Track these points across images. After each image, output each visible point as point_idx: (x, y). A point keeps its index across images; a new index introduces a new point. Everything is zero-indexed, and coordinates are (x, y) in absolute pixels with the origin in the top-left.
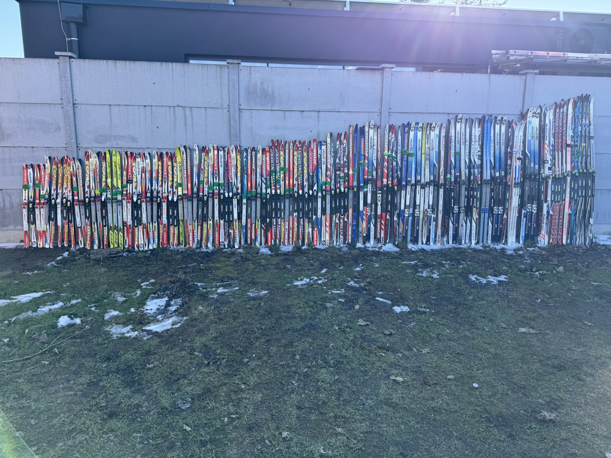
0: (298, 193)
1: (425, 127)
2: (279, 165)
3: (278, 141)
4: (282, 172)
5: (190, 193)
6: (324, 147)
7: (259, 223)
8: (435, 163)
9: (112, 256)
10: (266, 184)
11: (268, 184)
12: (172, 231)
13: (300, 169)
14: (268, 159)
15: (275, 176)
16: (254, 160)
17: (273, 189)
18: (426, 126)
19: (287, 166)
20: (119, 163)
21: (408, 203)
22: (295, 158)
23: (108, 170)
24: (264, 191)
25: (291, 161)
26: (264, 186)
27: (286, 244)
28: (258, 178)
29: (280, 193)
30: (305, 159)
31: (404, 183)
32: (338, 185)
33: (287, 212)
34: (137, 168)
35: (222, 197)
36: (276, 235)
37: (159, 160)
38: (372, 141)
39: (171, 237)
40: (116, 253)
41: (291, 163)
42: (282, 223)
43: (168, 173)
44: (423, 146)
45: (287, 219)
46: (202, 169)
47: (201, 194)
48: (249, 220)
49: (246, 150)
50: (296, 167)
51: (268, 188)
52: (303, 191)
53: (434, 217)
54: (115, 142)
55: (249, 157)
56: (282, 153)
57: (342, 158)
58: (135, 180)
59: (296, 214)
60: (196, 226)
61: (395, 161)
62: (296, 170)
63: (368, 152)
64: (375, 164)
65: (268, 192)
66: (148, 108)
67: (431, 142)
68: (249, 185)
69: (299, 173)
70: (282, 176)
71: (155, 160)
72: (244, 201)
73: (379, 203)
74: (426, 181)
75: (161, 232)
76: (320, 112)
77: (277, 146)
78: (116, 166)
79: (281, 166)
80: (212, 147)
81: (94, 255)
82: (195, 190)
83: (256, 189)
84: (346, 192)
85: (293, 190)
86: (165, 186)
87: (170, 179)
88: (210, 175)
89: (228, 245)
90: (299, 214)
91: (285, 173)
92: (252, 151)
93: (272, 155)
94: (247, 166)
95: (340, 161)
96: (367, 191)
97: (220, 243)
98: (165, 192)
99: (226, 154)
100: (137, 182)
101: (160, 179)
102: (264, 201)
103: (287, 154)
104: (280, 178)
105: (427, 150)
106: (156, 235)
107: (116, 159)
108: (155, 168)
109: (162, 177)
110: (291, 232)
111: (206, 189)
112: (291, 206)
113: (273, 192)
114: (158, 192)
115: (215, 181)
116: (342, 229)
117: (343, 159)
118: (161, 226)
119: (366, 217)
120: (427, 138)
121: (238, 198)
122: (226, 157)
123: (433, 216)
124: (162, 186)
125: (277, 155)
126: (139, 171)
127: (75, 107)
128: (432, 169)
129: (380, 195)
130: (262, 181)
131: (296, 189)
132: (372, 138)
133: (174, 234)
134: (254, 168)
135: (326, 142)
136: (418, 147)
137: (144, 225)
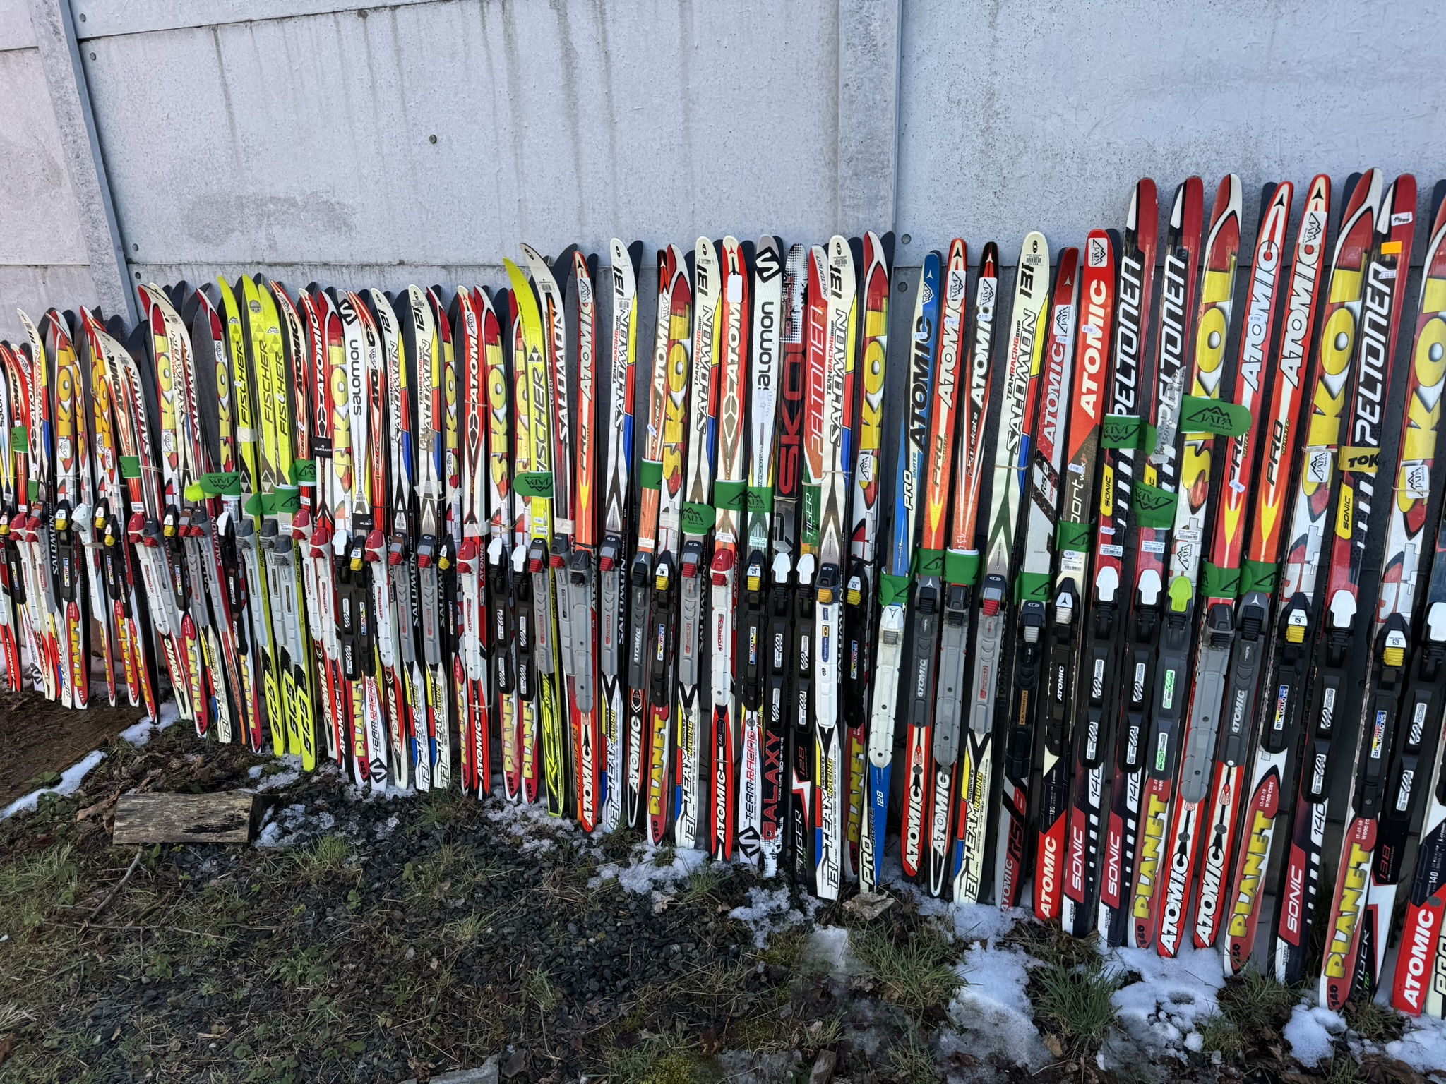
0: (1319, 610)
2: (1177, 380)
3: (1192, 187)
4: (1195, 437)
5: (586, 537)
7: (985, 769)
9: (203, 837)
10: (1056, 515)
11: (1076, 515)
12: (509, 723)
13: (1368, 419)
14: (1094, 331)
15: (1139, 463)
16: (983, 336)
17: (1109, 561)
19: (1248, 395)
20: (278, 347)
22: (1337, 325)
23: (240, 384)
24: (1037, 562)
25: (1293, 345)
26: (1040, 526)
27: (1168, 941)
28: (999, 474)
29: (1164, 596)
33: (1201, 741)
34: (350, 377)
35: (754, 574)
36: (1093, 876)
37: (443, 339)
39: (509, 750)
40: (225, 828)
41: (1290, 367)
42: (1155, 805)
43: (486, 413)
45: (1192, 783)
46: (657, 394)
47: (645, 543)
48: (918, 737)
49: (937, 266)
50: (1326, 404)
51: (1073, 545)
52: (1368, 599)
54: (263, 233)
55: (952, 321)
56: (1216, 286)
58: (340, 442)
59: (1280, 760)
60: (618, 721)
62: (1322, 429)
65: (1065, 573)
66: (380, 21)
68: (936, 510)
69: (1351, 452)
70: (1195, 466)
71: (426, 336)
72: (892, 620)
75: (463, 715)
77: (1176, 234)
78: (265, 364)
79: (1197, 391)
80: (712, 254)
81: (131, 826)
82: (614, 519)
83: (981, 542)
85: (1279, 578)
86: (473, 483)
87: (499, 444)
88: (694, 434)
89: (780, 859)
90: (1300, 769)
91: (1219, 451)
92: (976, 271)
93: (1129, 303)
94: (934, 383)
97: (737, 834)
98: (472, 518)
99: (798, 302)
100: (349, 451)
101: (452, 441)
102: (1031, 634)
103: (1262, 294)
104: (1175, 482)
106: (443, 727)
107: (265, 325)
108: (428, 380)
109: (461, 431)
110: (1215, 865)
111: (671, 521)
112: (1241, 697)
113: (1108, 584)
114: (443, 512)
115: (721, 477)
118: (459, 686)
121: (854, 598)
122: (798, 317)
124: (458, 481)
125: (1171, 301)
126: (357, 396)
127: (88, 57)
130: (1028, 489)
131: (1300, 577)
133: (520, 736)
134: (977, 395)
137: (387, 672)
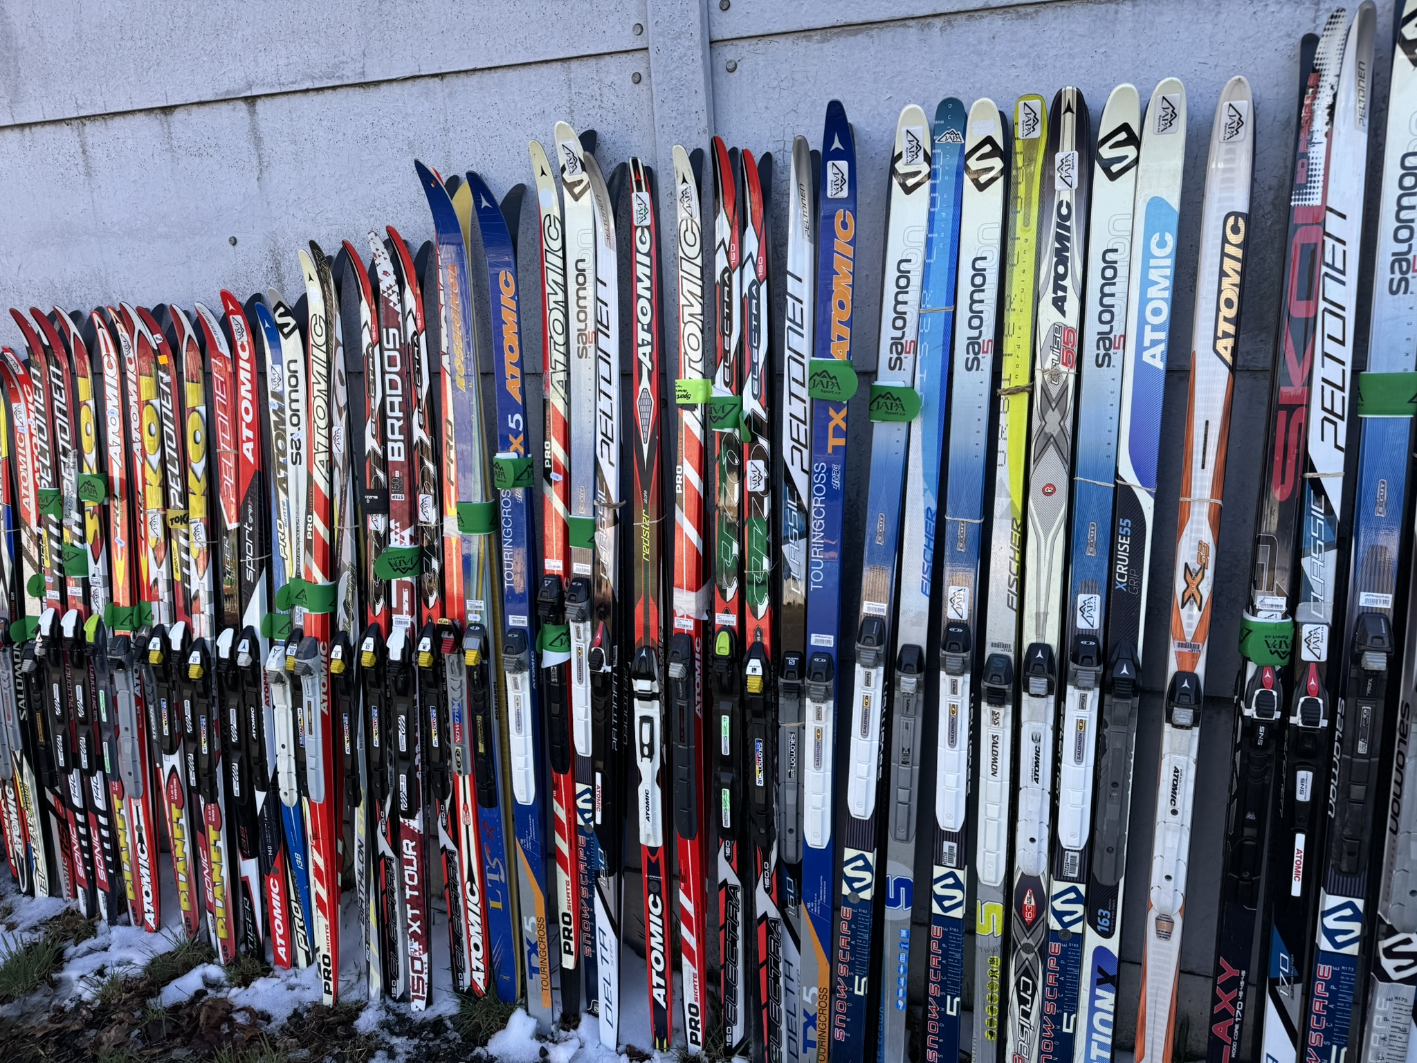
1: (1031, 144)
4: (89, 504)
6: (291, 346)
8: (1129, 475)
18: (1040, 133)
21: (861, 804)
30: (195, 424)
31: (823, 640)
32: (379, 607)
38: (589, 292)
44: (1011, 318)
53: (1100, 952)
56: (84, 389)
57: (395, 421)
61: (759, 454)
63: (567, 385)
64: (611, 476)
67: (1095, 282)
69: (171, 514)
70: (92, 526)
73: (648, 768)
74: (1029, 638)
76: (260, 105)
79: (85, 469)
84: (424, 660)
91: (104, 515)
95: (384, 441)
96: (565, 668)
103: (112, 394)
104: (82, 540)
105: (1048, 360)
116: (414, 902)
117: (407, 431)
119: (574, 846)
120: (1051, 244)
123: (1093, 940)
128: (1093, 533)
129: (654, 710)
132: (588, 266)
135: (300, 311)
136: (963, 333)
